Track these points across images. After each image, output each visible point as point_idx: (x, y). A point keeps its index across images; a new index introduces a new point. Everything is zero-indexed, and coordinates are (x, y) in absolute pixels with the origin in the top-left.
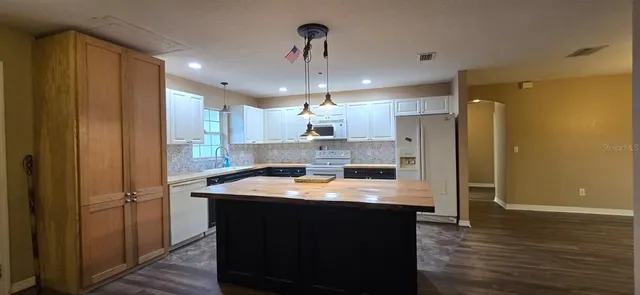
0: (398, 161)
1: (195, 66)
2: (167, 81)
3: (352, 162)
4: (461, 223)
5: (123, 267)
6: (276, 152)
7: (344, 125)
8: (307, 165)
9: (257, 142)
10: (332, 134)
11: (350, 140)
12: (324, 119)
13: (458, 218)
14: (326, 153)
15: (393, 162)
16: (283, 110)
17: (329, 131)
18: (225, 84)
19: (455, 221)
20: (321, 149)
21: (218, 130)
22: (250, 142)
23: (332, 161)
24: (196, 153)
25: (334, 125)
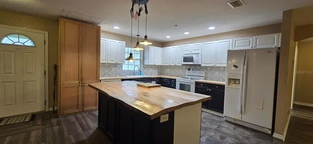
0: (226, 80)
1: (116, 28)
2: (102, 35)
3: (205, 79)
4: (275, 135)
5: (76, 110)
6: (168, 70)
7: (200, 56)
8: (177, 78)
9: (157, 64)
10: (192, 62)
11: (203, 65)
12: (188, 52)
13: (273, 130)
14: (191, 72)
15: (224, 81)
16: (171, 48)
17: (191, 59)
18: (138, 36)
19: (270, 132)
20: (189, 69)
21: (139, 58)
22: (153, 64)
23: (192, 77)
24: (125, 68)
25: (194, 56)
